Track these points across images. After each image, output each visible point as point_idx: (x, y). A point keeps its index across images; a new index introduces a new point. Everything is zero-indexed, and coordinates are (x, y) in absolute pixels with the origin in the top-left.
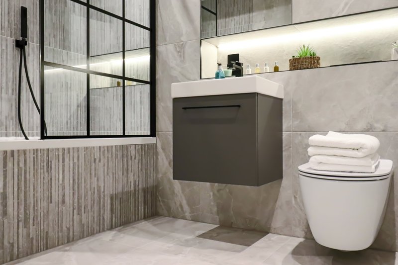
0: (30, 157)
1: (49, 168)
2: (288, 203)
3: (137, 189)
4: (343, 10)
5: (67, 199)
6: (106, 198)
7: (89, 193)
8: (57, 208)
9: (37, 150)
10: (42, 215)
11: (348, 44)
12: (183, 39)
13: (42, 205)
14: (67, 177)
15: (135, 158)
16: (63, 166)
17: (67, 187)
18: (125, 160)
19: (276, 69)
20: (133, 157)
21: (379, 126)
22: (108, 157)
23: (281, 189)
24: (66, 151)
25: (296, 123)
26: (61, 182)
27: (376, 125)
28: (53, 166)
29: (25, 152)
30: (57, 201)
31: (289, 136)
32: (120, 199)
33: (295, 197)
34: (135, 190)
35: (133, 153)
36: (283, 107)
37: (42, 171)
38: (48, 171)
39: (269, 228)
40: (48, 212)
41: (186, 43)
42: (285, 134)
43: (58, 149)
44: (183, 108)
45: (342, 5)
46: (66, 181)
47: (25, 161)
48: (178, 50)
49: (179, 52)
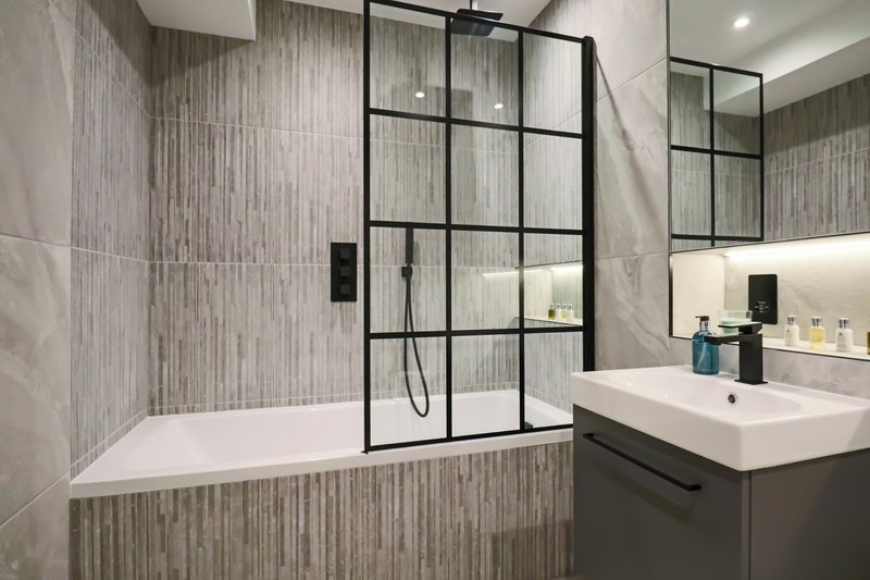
0: (345, 482)
1: (377, 495)
3: (550, 522)
5: (408, 542)
6: (483, 540)
7: (450, 532)
8: (390, 557)
9: (356, 469)
10: (365, 567)
13: (366, 552)
14: (407, 509)
15: (546, 469)
16: (402, 491)
17: (408, 524)
18: (523, 473)
20: (541, 468)
22: (487, 471)
24: (406, 468)
26: (397, 517)
28: (383, 492)
29: (337, 473)
30: (390, 545)
32: (514, 540)
34: (545, 526)
35: (541, 459)
37: (365, 500)
38: (374, 500)
40: (375, 562)
41: (643, 258)
43: (392, 465)
46: (407, 516)
47: (338, 487)
48: (629, 270)
49: (630, 275)
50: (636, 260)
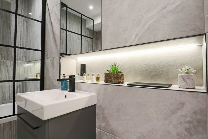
11: (145, 63)
12: (54, 56)
25: (104, 124)
31: (100, 132)
36: (96, 110)
45: (134, 36)
48: (52, 62)
49: (52, 63)
50: (53, 59)
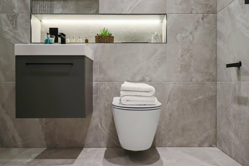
2: (97, 127)
4: (129, 10)
12: (16, 11)
19: (87, 41)
21: (148, 79)
23: (92, 119)
27: (146, 78)
31: (97, 84)
33: (101, 122)
39: (84, 145)
41: (18, 15)
42: (94, 83)
44: (26, 64)
45: (129, 8)
49: (11, 21)
50: (15, 15)
